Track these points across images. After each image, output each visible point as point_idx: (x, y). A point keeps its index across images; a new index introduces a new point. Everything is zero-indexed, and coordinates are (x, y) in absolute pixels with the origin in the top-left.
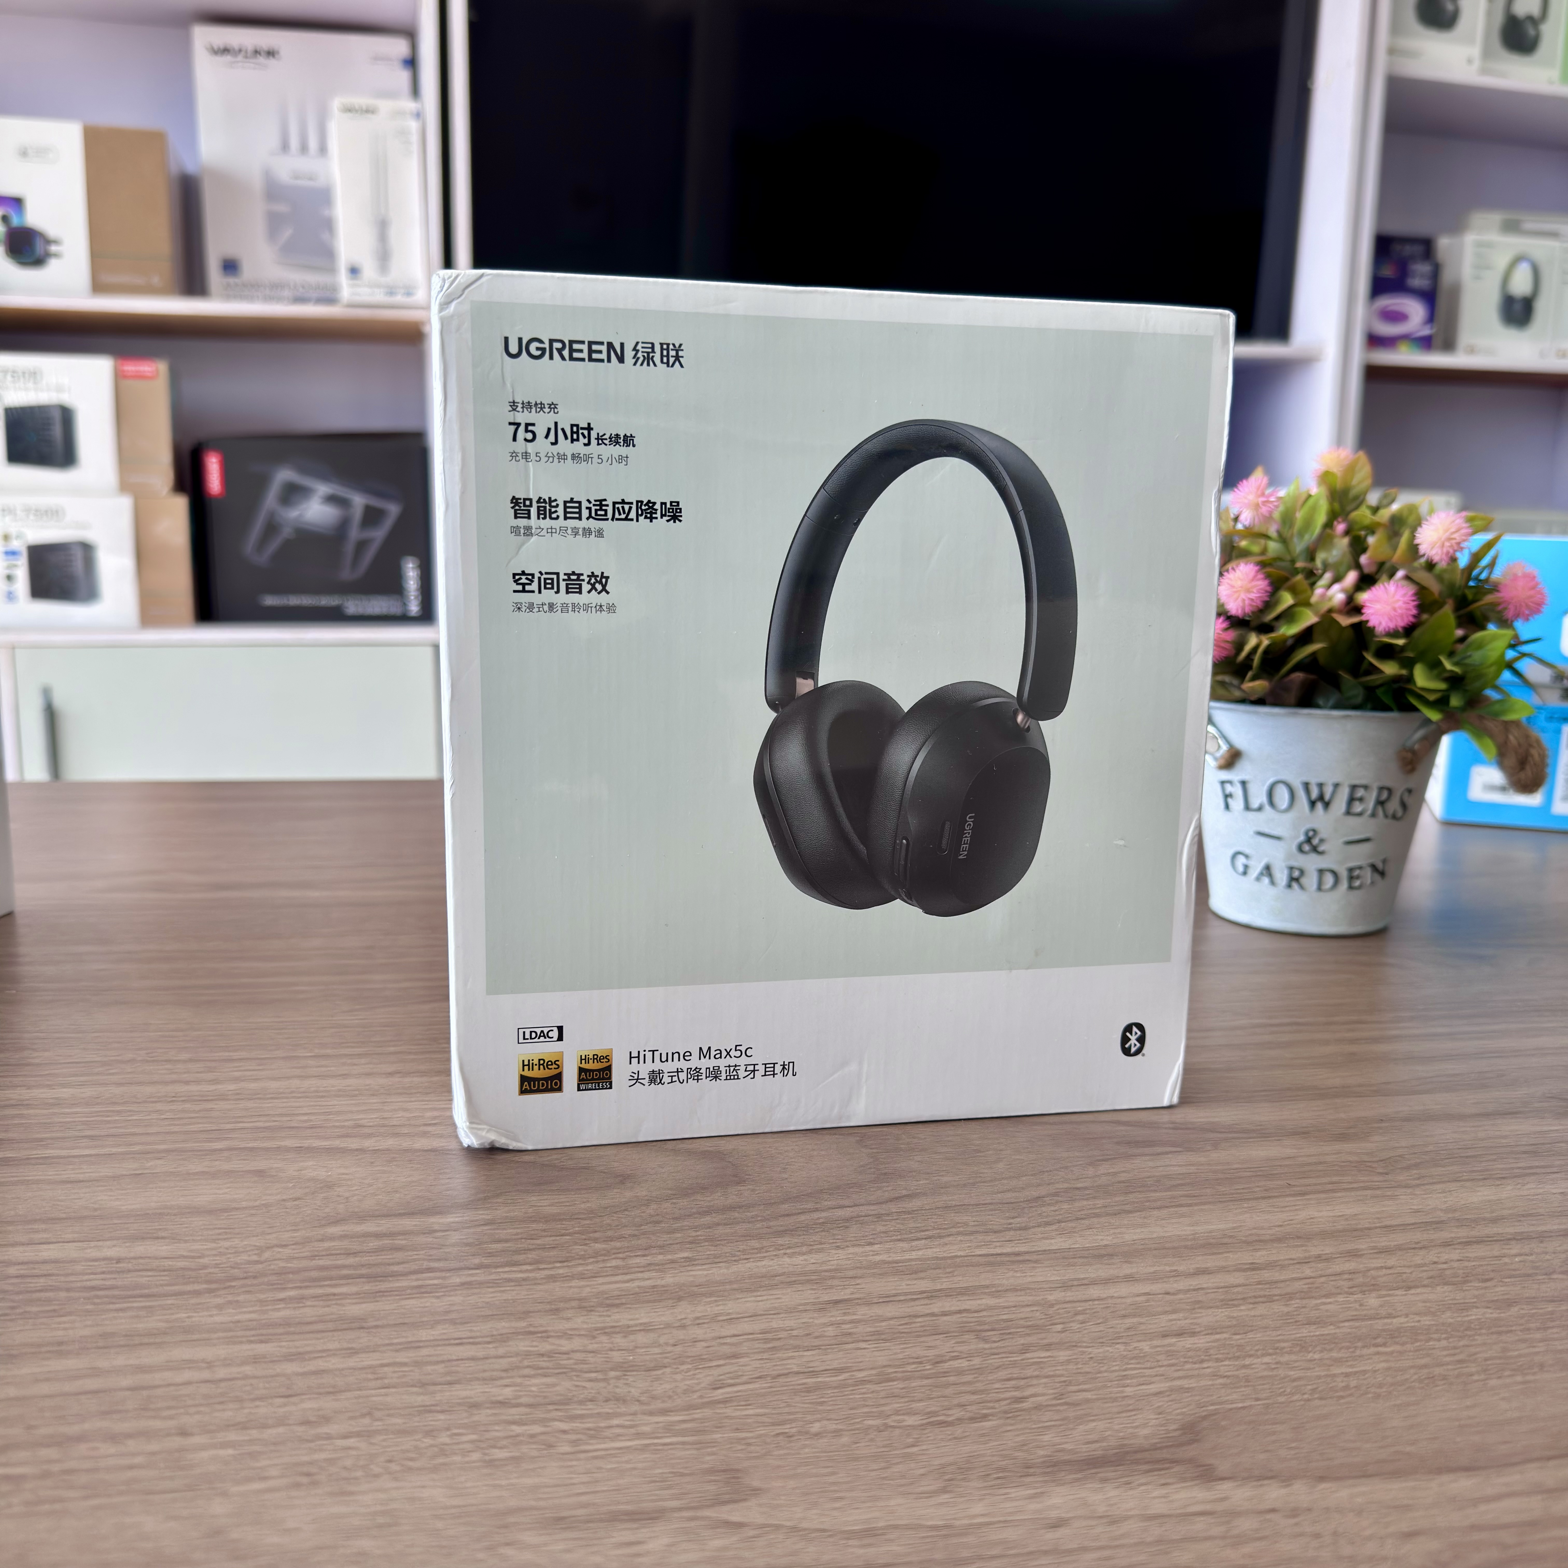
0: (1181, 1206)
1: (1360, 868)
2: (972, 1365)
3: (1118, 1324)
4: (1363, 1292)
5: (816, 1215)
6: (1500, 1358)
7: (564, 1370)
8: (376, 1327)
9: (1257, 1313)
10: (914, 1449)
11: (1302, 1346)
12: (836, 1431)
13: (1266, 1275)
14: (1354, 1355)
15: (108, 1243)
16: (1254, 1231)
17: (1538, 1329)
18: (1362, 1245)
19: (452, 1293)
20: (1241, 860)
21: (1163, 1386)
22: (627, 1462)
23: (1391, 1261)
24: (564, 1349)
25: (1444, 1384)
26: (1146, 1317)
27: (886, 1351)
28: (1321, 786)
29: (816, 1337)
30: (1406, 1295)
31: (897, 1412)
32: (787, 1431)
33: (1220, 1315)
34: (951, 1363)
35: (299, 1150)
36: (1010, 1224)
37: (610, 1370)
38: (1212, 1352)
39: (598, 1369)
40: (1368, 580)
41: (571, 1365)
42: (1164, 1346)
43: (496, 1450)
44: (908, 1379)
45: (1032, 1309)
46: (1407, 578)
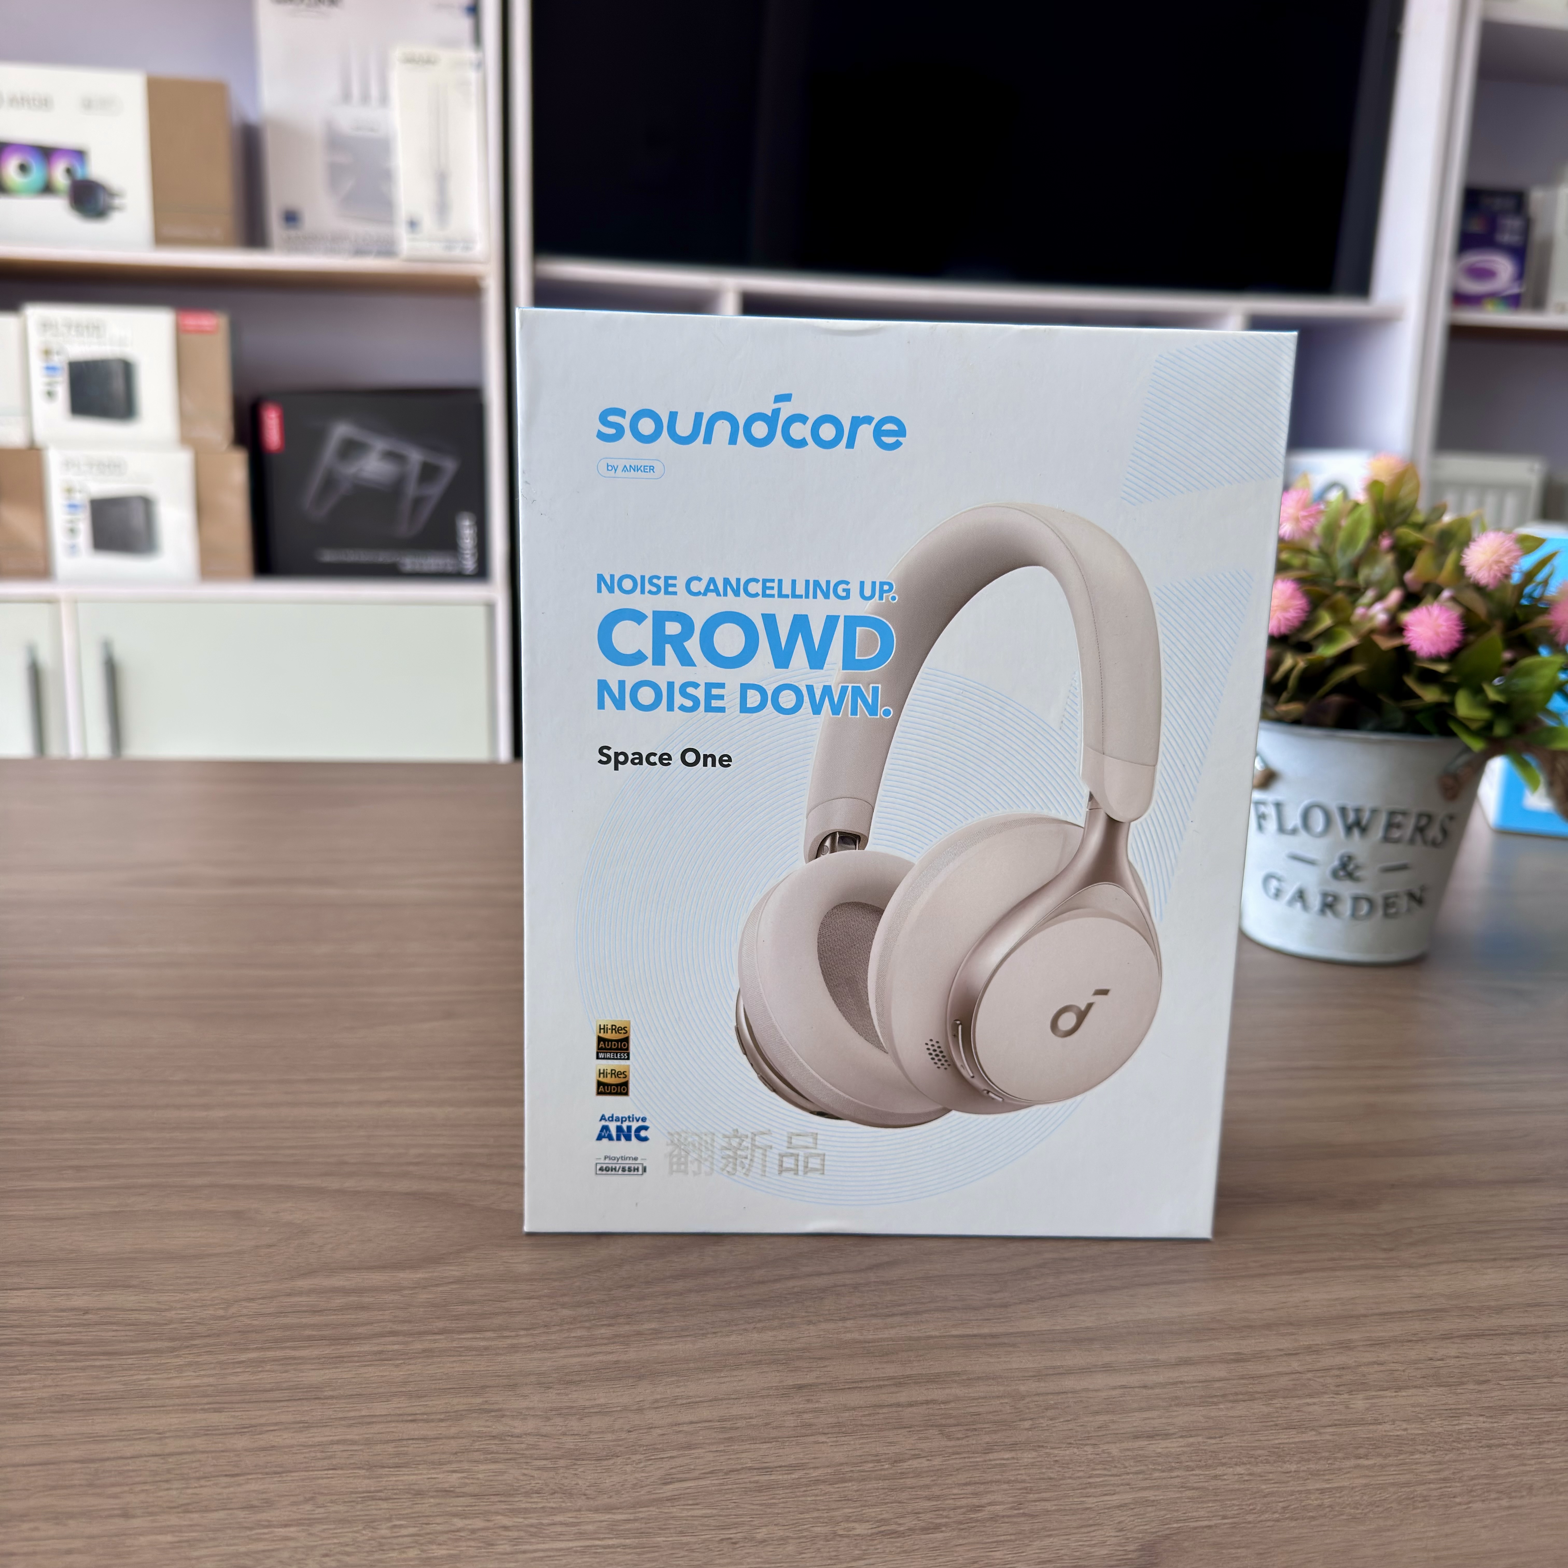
0: (1171, 1282)
1: (1396, 896)
2: (932, 1466)
3: (1089, 1422)
4: (1350, 1392)
5: (791, 1283)
6: (1487, 1476)
7: (514, 1456)
8: (332, 1397)
9: (1236, 1413)
11: (1279, 1454)
12: (782, 1539)
13: (1253, 1368)
14: (1333, 1466)
15: (79, 1291)
16: (1244, 1315)
17: (1532, 1443)
18: (1356, 1335)
19: (412, 1362)
20: (1274, 883)
21: (1128, 1497)
23: (1385, 1356)
24: (517, 1431)
25: (1424, 1507)
26: (1120, 1414)
27: (845, 1446)
28: (1358, 811)
29: (776, 1428)
30: (1395, 1396)
31: (847, 1519)
32: (732, 1536)
33: (1198, 1414)
34: (910, 1462)
35: (279, 1189)
36: (991, 1299)
37: (560, 1458)
38: (1183, 1458)
39: (548, 1456)
40: (1411, 600)
41: (522, 1450)
42: (1133, 1449)
43: (434, 1547)
44: (864, 1480)
45: (1002, 1401)
46: (1453, 599)
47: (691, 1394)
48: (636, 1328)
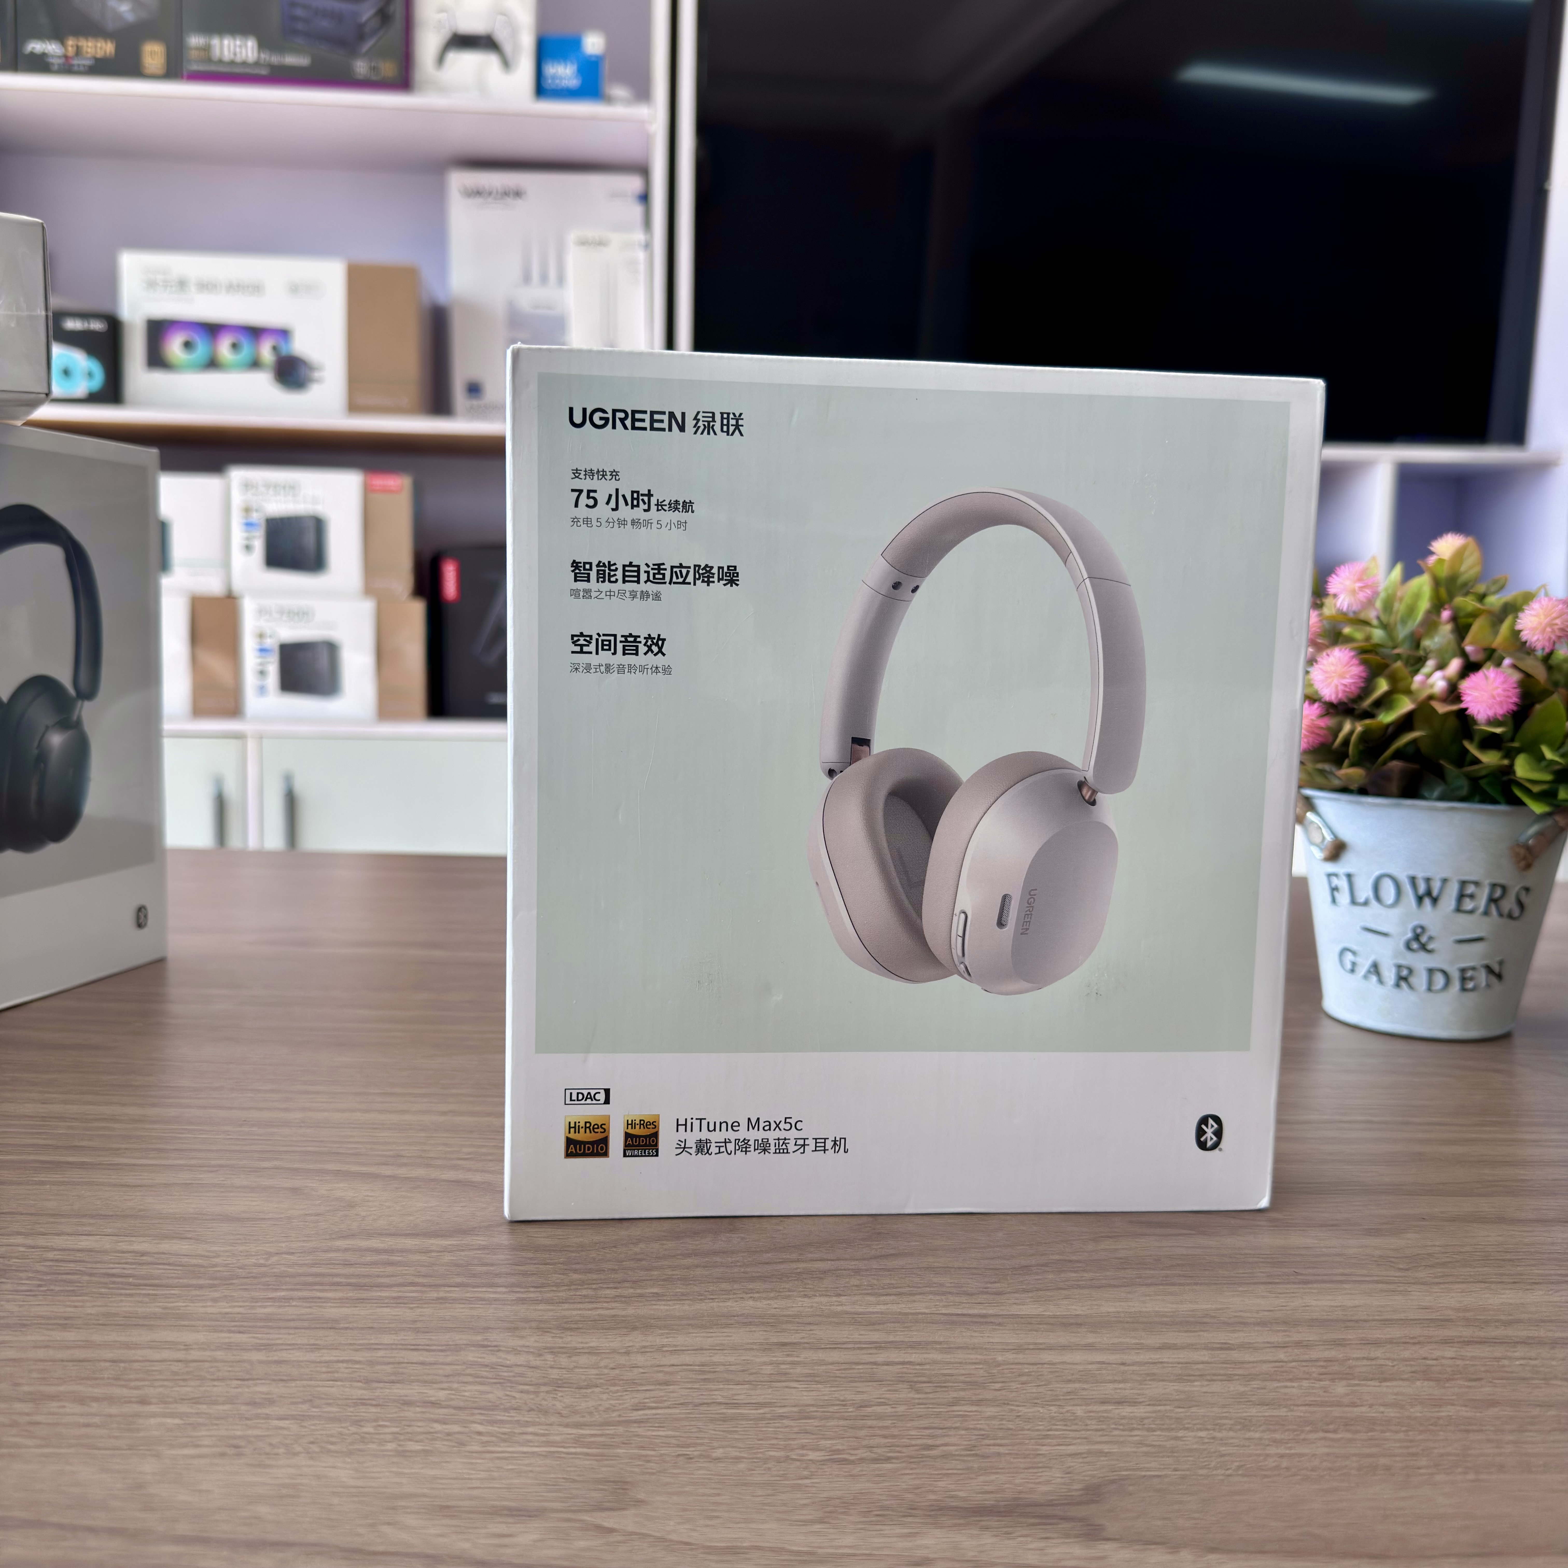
1: (1473, 969)
2: (895, 1412)
3: (1058, 1388)
4: (1333, 1380)
5: (794, 1266)
6: (1458, 1455)
7: (501, 1381)
8: (347, 1328)
9: (1210, 1389)
10: (806, 1482)
11: (1246, 1424)
12: (736, 1458)
13: (1235, 1355)
14: (1298, 1437)
15: (141, 1239)
16: (1240, 1314)
17: (1513, 1431)
18: (1351, 1335)
19: (426, 1306)
20: (1349, 957)
21: (1083, 1448)
22: (526, 1465)
23: (1377, 1353)
24: (508, 1363)
25: (1385, 1474)
26: (1092, 1384)
27: (815, 1392)
28: (1428, 880)
29: (752, 1374)
30: (1379, 1386)
31: (803, 1447)
32: (689, 1453)
33: (1172, 1388)
34: (875, 1408)
35: (337, 1173)
36: (988, 1288)
37: (545, 1384)
38: (1147, 1422)
39: (533, 1383)
40: (1470, 668)
41: (509, 1377)
42: (1098, 1412)
43: (412, 1443)
44: (826, 1418)
45: (977, 1367)
46: (1514, 666)
47: (678, 1343)
48: (639, 1291)
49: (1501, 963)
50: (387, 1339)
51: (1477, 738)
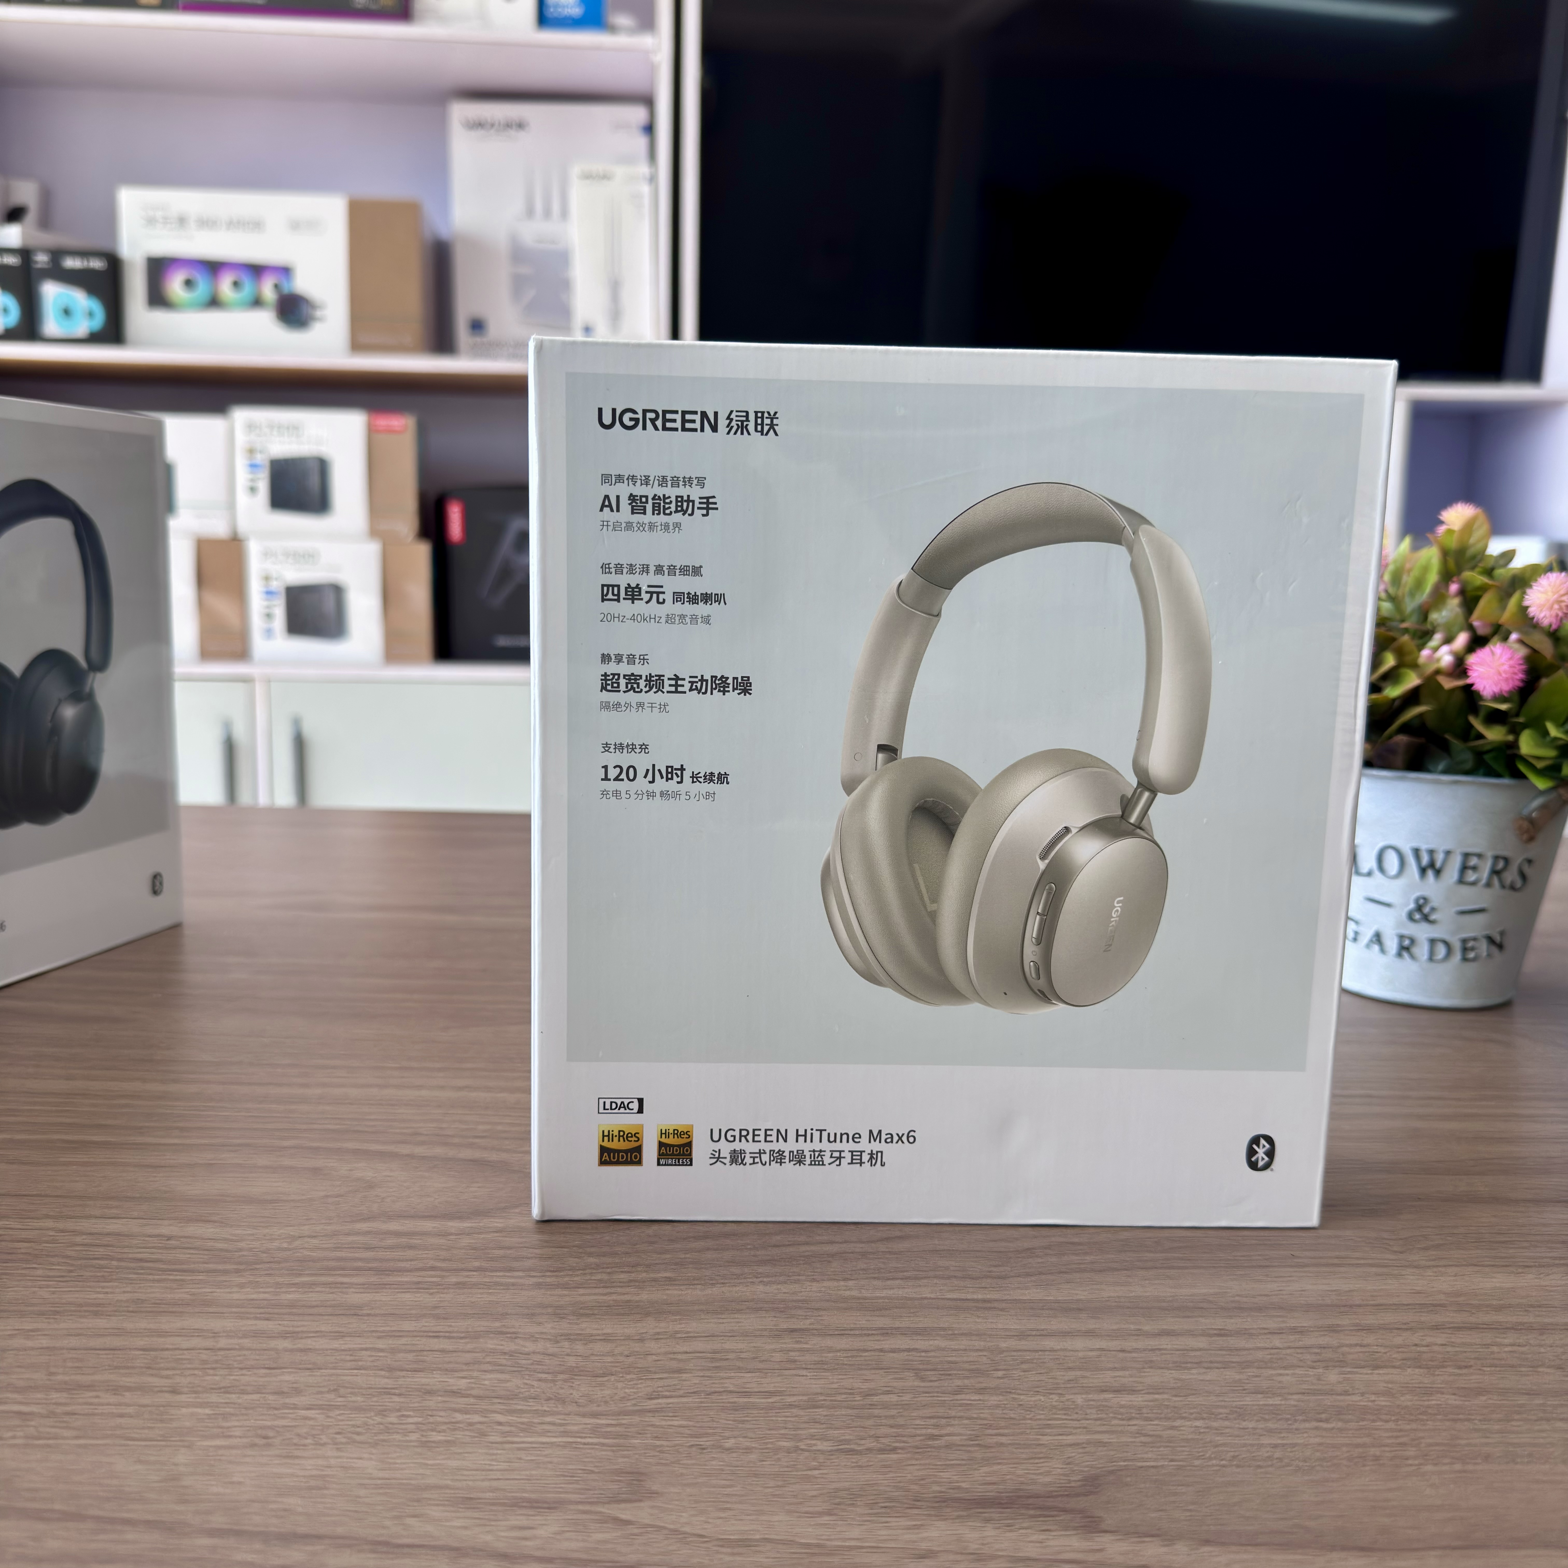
1: (1475, 939)
2: (901, 1401)
3: (1060, 1375)
4: (1326, 1368)
5: (803, 1248)
6: (1445, 1445)
7: (520, 1369)
8: (369, 1315)
9: (1208, 1377)
10: (816, 1472)
11: (1241, 1413)
12: (747, 1448)
13: (1233, 1342)
14: (1291, 1427)
15: (166, 1222)
16: (1237, 1298)
17: (1500, 1420)
18: (1345, 1321)
19: (446, 1291)
20: (1352, 926)
21: (1083, 1438)
22: (547, 1456)
23: (1370, 1339)
24: (526, 1350)
25: (1373, 1465)
26: (1092, 1371)
27: (823, 1380)
28: (1431, 852)
29: (761, 1361)
30: (1372, 1374)
31: (812, 1437)
32: (702, 1443)
33: (1169, 1376)
34: (882, 1396)
35: (355, 1152)
36: (991, 1271)
37: (562, 1373)
38: (1145, 1411)
39: (550, 1371)
41: (527, 1364)
42: (1098, 1401)
43: (434, 1433)
44: (834, 1408)
45: (981, 1354)
46: (1520, 641)
48: (652, 1275)
49: (1502, 933)
50: (407, 1326)
51: (1482, 713)
